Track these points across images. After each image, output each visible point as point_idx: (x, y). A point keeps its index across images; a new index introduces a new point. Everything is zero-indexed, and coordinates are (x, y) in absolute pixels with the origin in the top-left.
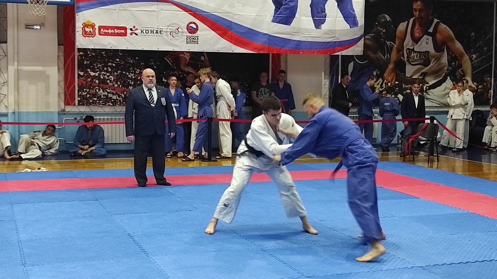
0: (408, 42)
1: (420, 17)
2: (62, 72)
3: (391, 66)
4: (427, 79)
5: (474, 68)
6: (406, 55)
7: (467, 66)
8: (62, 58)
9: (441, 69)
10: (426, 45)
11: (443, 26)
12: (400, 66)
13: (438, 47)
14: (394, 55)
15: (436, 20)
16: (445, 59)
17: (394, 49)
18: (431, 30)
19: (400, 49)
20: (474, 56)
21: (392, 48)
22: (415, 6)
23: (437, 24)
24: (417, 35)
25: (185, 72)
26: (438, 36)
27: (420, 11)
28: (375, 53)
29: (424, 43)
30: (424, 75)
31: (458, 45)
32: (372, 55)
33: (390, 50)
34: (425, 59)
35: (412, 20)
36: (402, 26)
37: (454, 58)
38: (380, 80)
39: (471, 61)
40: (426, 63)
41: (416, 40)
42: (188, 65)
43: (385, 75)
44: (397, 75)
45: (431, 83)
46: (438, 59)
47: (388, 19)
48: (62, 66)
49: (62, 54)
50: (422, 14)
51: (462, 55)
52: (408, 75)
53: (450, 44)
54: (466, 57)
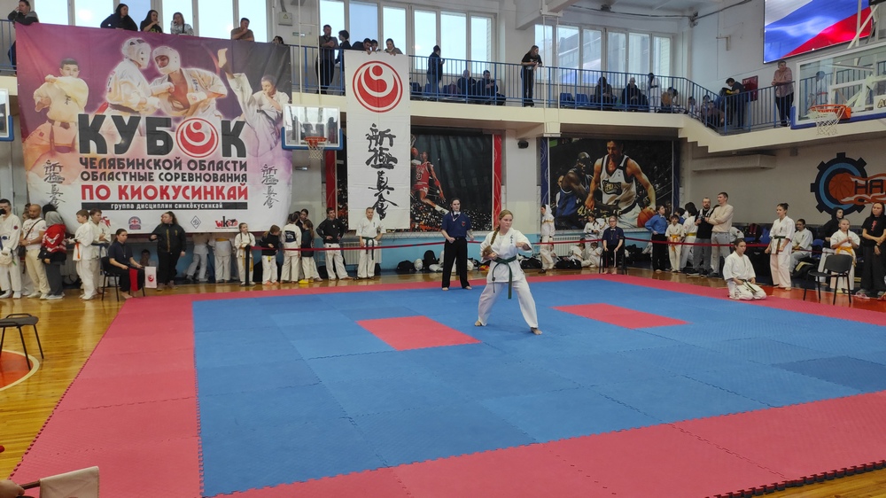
0: (604, 175)
1: (613, 154)
2: (325, 205)
3: (590, 195)
4: (620, 205)
5: (657, 196)
6: (602, 186)
7: (652, 194)
8: (325, 194)
9: (631, 197)
10: (618, 177)
11: (631, 161)
12: (598, 195)
13: (628, 178)
14: (593, 186)
15: (626, 157)
16: (634, 189)
17: (593, 181)
18: (622, 165)
19: (598, 181)
20: (657, 186)
21: (591, 180)
22: (608, 145)
23: (627, 159)
24: (611, 169)
25: (424, 204)
26: (628, 170)
27: (613, 149)
28: (578, 184)
29: (617, 175)
30: (617, 202)
31: (644, 177)
32: (575, 187)
33: (589, 182)
34: (618, 189)
35: (606, 157)
36: (599, 162)
37: (642, 188)
38: (582, 207)
39: (655, 190)
40: (619, 192)
41: (610, 173)
42: (427, 197)
43: (586, 203)
44: (595, 202)
45: (623, 209)
46: (628, 188)
47: (587, 156)
48: (325, 201)
49: (325, 190)
50: (615, 152)
51: (647, 185)
52: (604, 202)
53: (637, 176)
54: (651, 187)
